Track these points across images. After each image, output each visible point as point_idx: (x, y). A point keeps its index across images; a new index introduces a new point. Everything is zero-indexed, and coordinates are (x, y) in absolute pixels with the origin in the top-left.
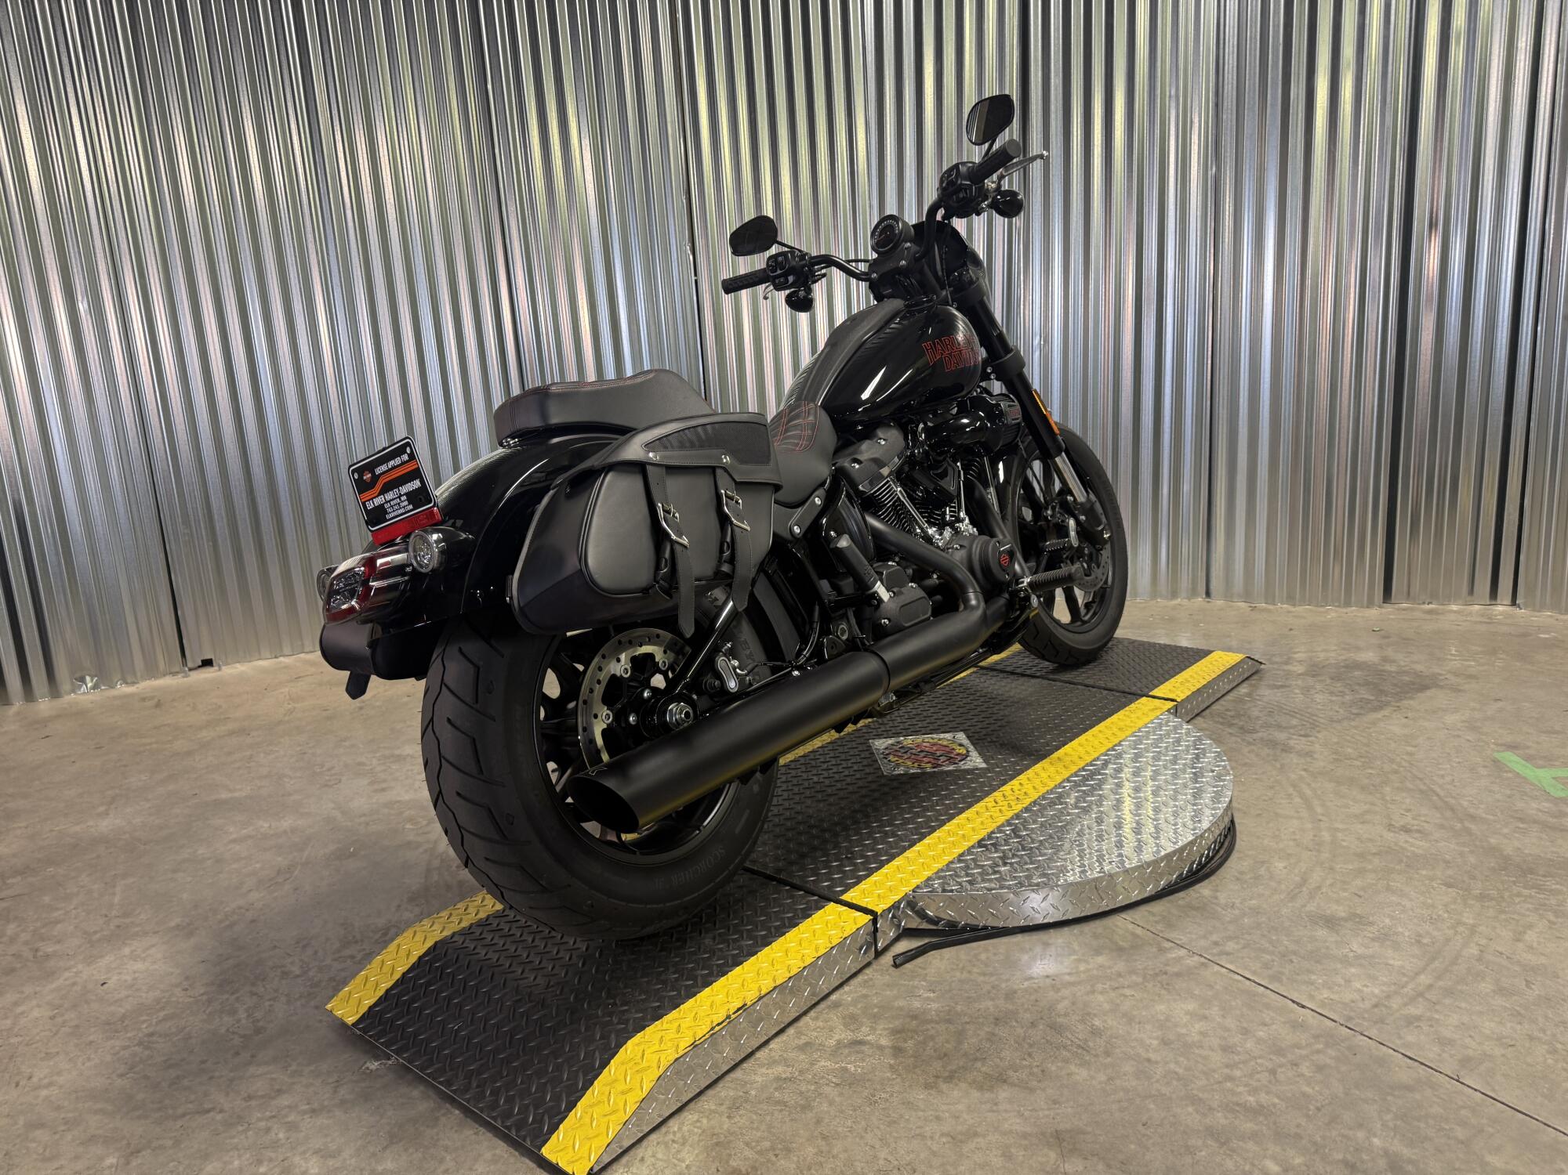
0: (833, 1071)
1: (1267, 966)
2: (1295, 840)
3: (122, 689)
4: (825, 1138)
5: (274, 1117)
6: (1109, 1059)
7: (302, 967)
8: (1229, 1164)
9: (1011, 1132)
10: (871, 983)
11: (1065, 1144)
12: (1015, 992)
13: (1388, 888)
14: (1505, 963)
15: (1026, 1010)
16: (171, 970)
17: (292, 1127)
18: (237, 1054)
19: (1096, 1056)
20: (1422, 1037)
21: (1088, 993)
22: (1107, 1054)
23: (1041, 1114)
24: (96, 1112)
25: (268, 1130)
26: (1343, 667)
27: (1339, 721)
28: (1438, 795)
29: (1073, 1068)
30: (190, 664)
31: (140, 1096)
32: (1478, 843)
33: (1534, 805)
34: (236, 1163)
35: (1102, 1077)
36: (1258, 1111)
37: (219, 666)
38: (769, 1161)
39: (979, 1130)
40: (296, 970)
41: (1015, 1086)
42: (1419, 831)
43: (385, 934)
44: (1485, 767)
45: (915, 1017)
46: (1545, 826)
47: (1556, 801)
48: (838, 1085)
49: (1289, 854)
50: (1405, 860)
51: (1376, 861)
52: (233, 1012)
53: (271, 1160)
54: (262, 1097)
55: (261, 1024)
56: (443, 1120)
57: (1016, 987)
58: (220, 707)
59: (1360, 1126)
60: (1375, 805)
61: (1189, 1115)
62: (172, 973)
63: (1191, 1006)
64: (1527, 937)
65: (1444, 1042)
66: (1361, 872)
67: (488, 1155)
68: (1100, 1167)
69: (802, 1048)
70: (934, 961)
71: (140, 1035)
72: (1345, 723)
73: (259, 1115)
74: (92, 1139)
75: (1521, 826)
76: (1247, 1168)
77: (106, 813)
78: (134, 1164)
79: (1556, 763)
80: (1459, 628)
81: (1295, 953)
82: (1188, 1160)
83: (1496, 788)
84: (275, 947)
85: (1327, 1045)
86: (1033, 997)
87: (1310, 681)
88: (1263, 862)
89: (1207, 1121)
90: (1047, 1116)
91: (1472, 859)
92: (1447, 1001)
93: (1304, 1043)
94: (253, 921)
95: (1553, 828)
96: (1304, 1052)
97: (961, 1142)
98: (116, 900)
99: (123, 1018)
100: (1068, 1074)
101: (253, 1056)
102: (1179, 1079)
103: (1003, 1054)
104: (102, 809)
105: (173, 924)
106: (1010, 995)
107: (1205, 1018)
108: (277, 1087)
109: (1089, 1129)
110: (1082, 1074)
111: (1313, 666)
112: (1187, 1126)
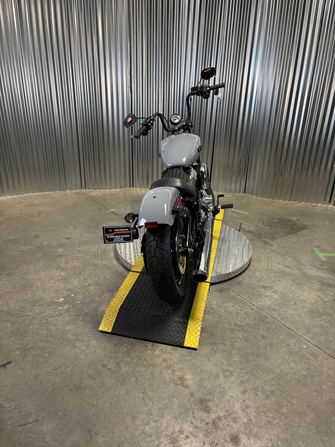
1: (249, 296)
2: (263, 268)
5: (42, 318)
8: (232, 335)
13: (279, 280)
14: (297, 299)
16: (10, 284)
17: (46, 320)
18: (31, 304)
20: (276, 313)
21: (212, 300)
22: (213, 313)
24: (3, 315)
25: (42, 320)
26: (288, 221)
27: (281, 237)
28: (297, 258)
29: (206, 316)
31: (12, 312)
32: (302, 271)
33: (317, 262)
34: (37, 327)
35: (212, 318)
36: (241, 326)
40: (39, 285)
42: (290, 267)
43: (58, 278)
44: (310, 252)
47: (322, 262)
49: (261, 271)
50: (285, 274)
51: (279, 274)
52: (28, 294)
53: (43, 326)
54: (39, 313)
55: (34, 297)
56: (78, 320)
59: (259, 329)
60: (283, 260)
61: (227, 326)
63: (232, 304)
64: (304, 293)
65: (279, 314)
66: (275, 276)
68: (208, 334)
72: (283, 238)
73: (39, 317)
74: (3, 321)
75: (312, 267)
78: (15, 326)
79: (326, 252)
80: (319, 211)
81: (256, 294)
82: (225, 334)
83: (310, 257)
84: (33, 280)
85: (257, 314)
87: (278, 224)
88: (255, 273)
89: (230, 327)
91: (299, 275)
92: (283, 306)
93: (252, 313)
94: (26, 273)
95: (319, 268)
96: (252, 315)
101: (34, 305)
102: (227, 319)
105: (7, 273)
107: (234, 307)
108: (41, 311)
110: (208, 317)
111: (280, 220)
112: (226, 328)
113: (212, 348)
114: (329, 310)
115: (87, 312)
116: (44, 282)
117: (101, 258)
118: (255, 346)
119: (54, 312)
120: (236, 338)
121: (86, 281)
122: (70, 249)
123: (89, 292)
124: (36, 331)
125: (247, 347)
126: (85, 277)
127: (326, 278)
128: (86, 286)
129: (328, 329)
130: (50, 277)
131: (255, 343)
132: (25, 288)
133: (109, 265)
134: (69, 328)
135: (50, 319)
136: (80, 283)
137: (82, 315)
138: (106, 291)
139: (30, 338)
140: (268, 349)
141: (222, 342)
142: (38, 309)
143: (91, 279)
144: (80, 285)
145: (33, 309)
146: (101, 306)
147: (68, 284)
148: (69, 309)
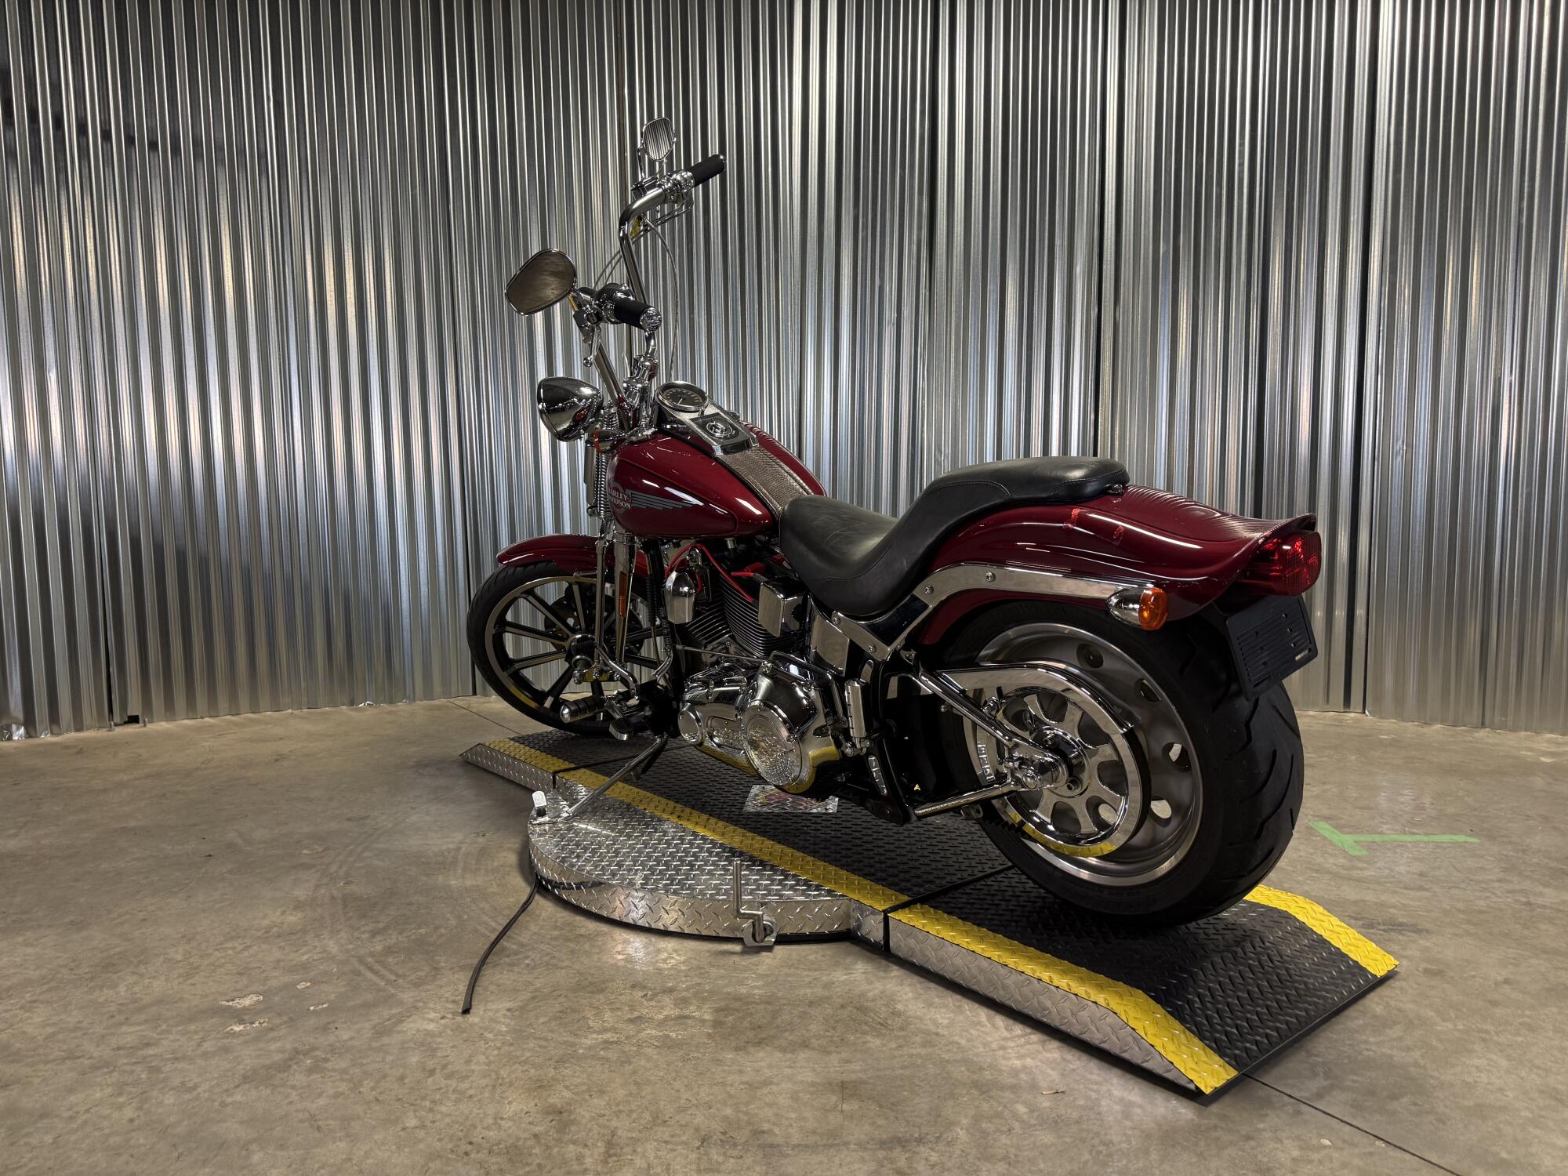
0: (656, 1037)
3: (46, 738)
4: (636, 1083)
5: (139, 1063)
6: (902, 1033)
7: (184, 955)
8: (985, 1106)
9: (802, 1082)
10: (706, 975)
11: (847, 1091)
12: (833, 983)
15: (838, 997)
16: (59, 955)
17: (153, 1070)
18: (113, 1017)
19: (892, 1030)
22: (902, 1029)
23: (832, 1070)
29: (869, 1038)
30: (117, 719)
31: (18, 1045)
33: (1331, 861)
34: (98, 1095)
35: (894, 1045)
37: (144, 722)
38: (583, 1099)
39: (774, 1080)
40: (179, 957)
41: (814, 1049)
43: (267, 932)
45: (740, 999)
46: (1335, 876)
47: (1352, 858)
48: (657, 1047)
52: (115, 986)
53: (130, 1093)
54: (131, 1048)
55: (138, 996)
56: (295, 1067)
57: (835, 980)
58: (140, 755)
61: (960, 1073)
62: (60, 957)
67: (331, 1092)
68: (873, 1107)
69: (631, 1021)
70: (767, 961)
71: (23, 1001)
73: (125, 1061)
75: (1315, 875)
76: (1000, 1109)
77: (16, 835)
79: (1362, 831)
82: (951, 1103)
84: (161, 940)
86: (847, 988)
89: (975, 1077)
90: (837, 1072)
94: (144, 920)
95: (1342, 878)
97: (756, 1088)
98: (17, 900)
99: (9, 989)
100: (865, 1043)
101: (127, 1019)
102: (958, 1048)
103: (811, 1027)
104: (13, 831)
105: (67, 920)
106: (828, 986)
108: (146, 1041)
109: (871, 1081)
110: (878, 1042)
112: (957, 1080)
113: (886, 1158)
114: (1410, 1006)
115: (345, 1037)
116: (205, 944)
117: (465, 869)
118: (1093, 1146)
119: (203, 1040)
120: (999, 1115)
121: (379, 938)
122: (352, 847)
123: (376, 973)
124: (87, 1111)
125: (1053, 1148)
126: (381, 925)
127: (1376, 904)
128: (372, 954)
129: (1422, 1071)
130: (234, 930)
131: (1091, 1135)
132: (114, 965)
133: (490, 890)
134: (238, 1097)
135: (169, 1067)
136: (351, 946)
137: (318, 1049)
138: (452, 968)
139: (49, 1139)
140: (1154, 1156)
141: (938, 1135)
142: (129, 1035)
143: (401, 933)
144: (347, 951)
145: (113, 1034)
146: (414, 1017)
147: (297, 951)
148: (271, 1029)
